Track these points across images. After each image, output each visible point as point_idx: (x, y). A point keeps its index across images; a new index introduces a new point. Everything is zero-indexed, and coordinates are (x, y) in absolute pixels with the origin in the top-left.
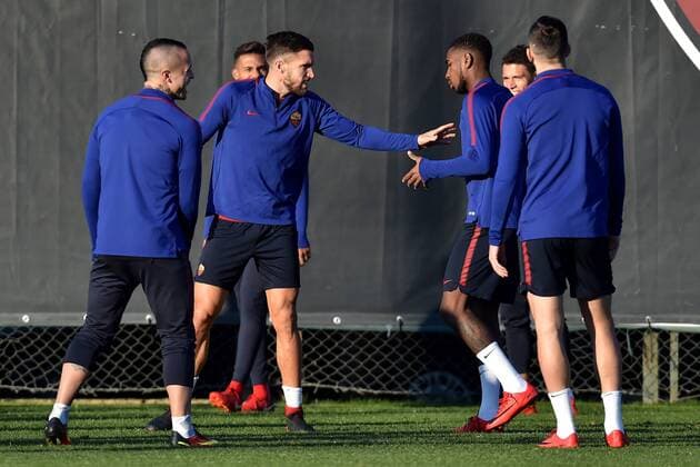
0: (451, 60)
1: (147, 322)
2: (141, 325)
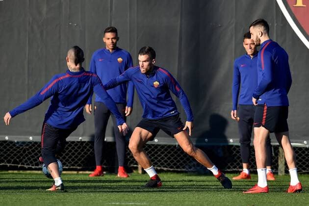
2: (77, 142)
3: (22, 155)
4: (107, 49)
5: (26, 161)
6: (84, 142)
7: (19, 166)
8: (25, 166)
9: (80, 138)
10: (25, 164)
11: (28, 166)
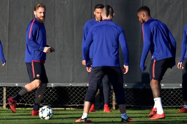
0: (139, 16)
1: (70, 86)
2: (68, 87)
3: (27, 97)
4: (97, 20)
5: (30, 101)
6: (73, 87)
7: (26, 104)
8: (30, 105)
9: (70, 84)
10: (30, 103)
11: (32, 105)
